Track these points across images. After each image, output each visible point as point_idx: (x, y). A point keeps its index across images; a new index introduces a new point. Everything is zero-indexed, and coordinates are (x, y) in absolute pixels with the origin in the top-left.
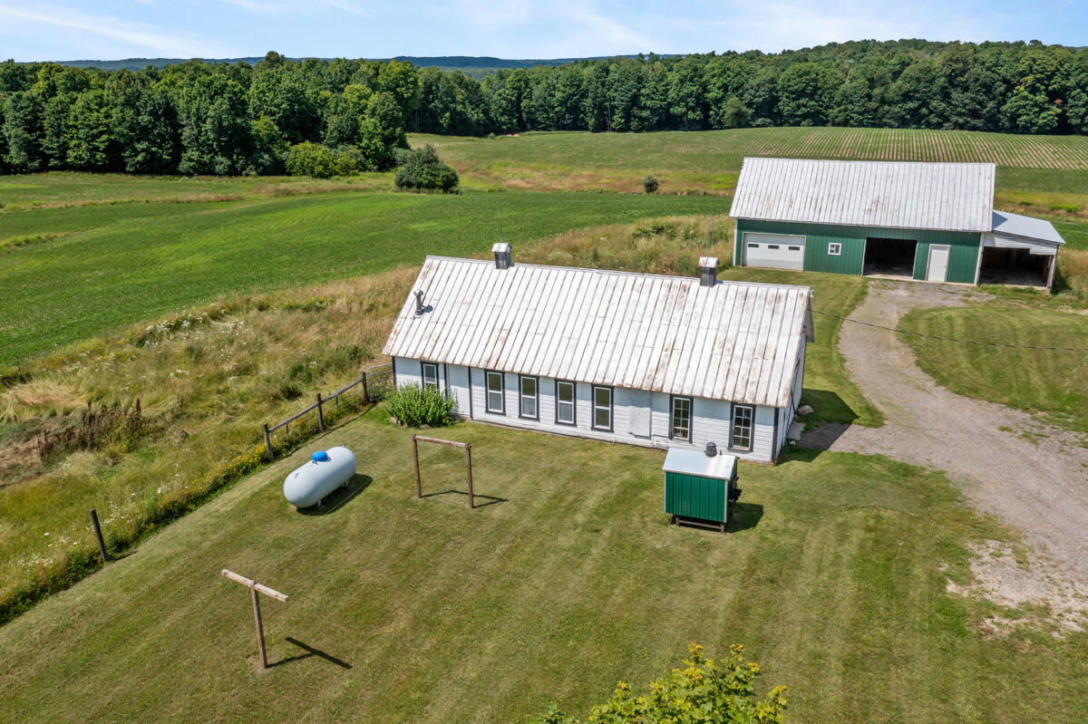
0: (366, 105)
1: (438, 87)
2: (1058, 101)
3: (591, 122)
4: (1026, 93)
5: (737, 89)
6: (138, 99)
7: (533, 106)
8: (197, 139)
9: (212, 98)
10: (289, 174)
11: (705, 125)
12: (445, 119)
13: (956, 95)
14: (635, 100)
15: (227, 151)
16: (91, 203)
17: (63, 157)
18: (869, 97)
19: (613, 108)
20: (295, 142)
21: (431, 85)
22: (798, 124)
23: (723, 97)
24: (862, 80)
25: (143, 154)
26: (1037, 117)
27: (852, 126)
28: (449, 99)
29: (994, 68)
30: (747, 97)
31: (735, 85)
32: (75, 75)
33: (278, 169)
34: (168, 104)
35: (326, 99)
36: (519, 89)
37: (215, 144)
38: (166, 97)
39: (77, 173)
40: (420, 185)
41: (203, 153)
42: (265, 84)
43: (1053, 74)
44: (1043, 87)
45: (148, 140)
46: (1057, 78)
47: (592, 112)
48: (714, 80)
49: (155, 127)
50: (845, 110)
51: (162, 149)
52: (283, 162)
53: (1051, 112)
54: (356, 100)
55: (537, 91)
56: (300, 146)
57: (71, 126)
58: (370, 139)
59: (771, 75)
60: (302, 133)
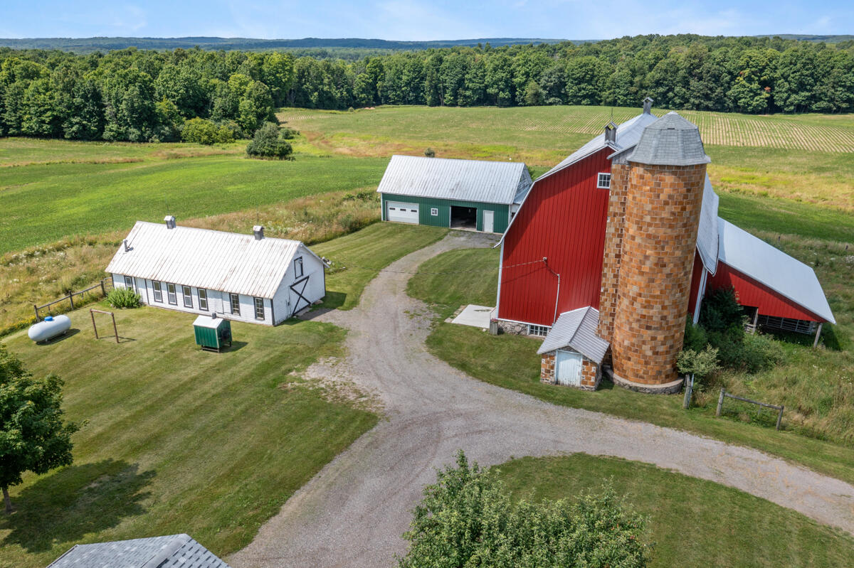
0: (245, 90)
1: (309, 73)
2: (767, 88)
3: (429, 98)
4: (744, 82)
5: (536, 75)
6: (73, 86)
7: (385, 86)
8: (116, 115)
9: (127, 86)
10: (184, 141)
11: (512, 102)
12: (314, 97)
13: (694, 83)
14: (460, 83)
15: (138, 124)
16: (32, 164)
17: (19, 127)
18: (632, 83)
19: (445, 88)
20: (189, 117)
21: (304, 71)
22: (579, 103)
23: (526, 81)
24: (626, 71)
25: (77, 126)
26: (752, 100)
27: (620, 105)
28: (318, 82)
29: (721, 63)
30: (543, 81)
31: (534, 73)
32: (29, 67)
33: (176, 137)
34: (95, 90)
35: (215, 85)
36: (375, 73)
37: (129, 119)
38: (93, 85)
39: (29, 139)
40: (263, 154)
41: (120, 125)
42: (168, 75)
43: (764, 67)
44: (756, 78)
45: (81, 116)
46: (767, 71)
47: (430, 91)
48: (518, 69)
49: (85, 106)
50: (614, 93)
51: (90, 122)
52: (179, 132)
53: (762, 97)
54: (237, 86)
55: (389, 74)
56: (192, 121)
57: (25, 105)
58: (246, 116)
59: (560, 66)
60: (195, 111)
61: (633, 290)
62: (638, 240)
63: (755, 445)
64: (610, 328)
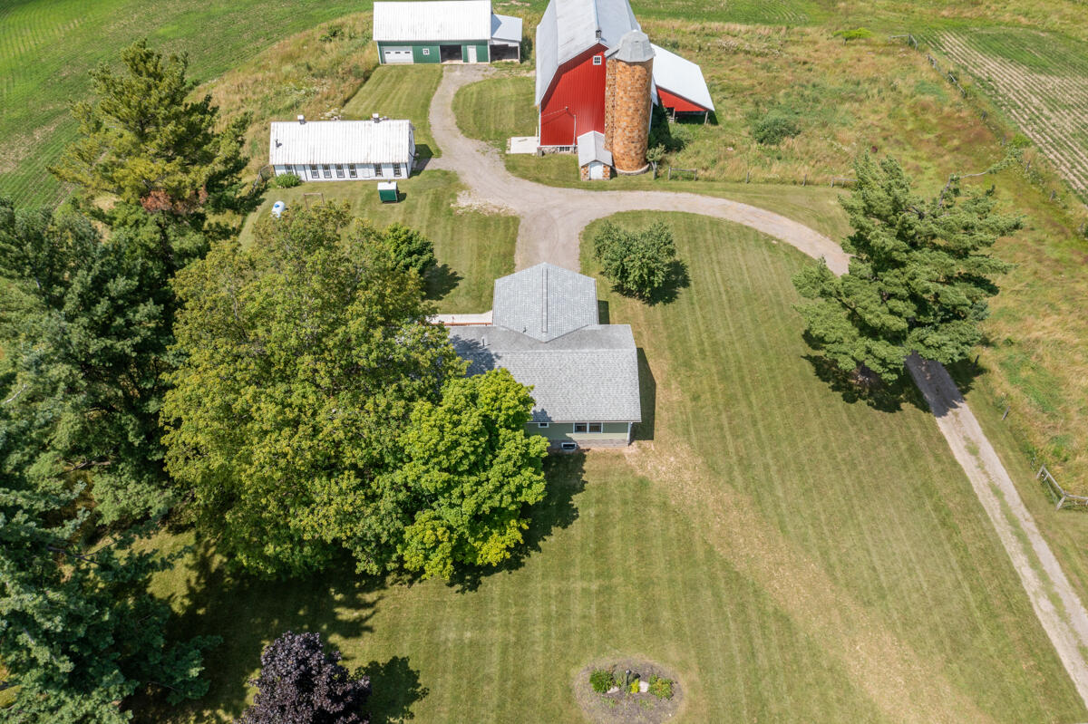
61: (624, 124)
62: (625, 99)
63: (688, 191)
64: (611, 144)
